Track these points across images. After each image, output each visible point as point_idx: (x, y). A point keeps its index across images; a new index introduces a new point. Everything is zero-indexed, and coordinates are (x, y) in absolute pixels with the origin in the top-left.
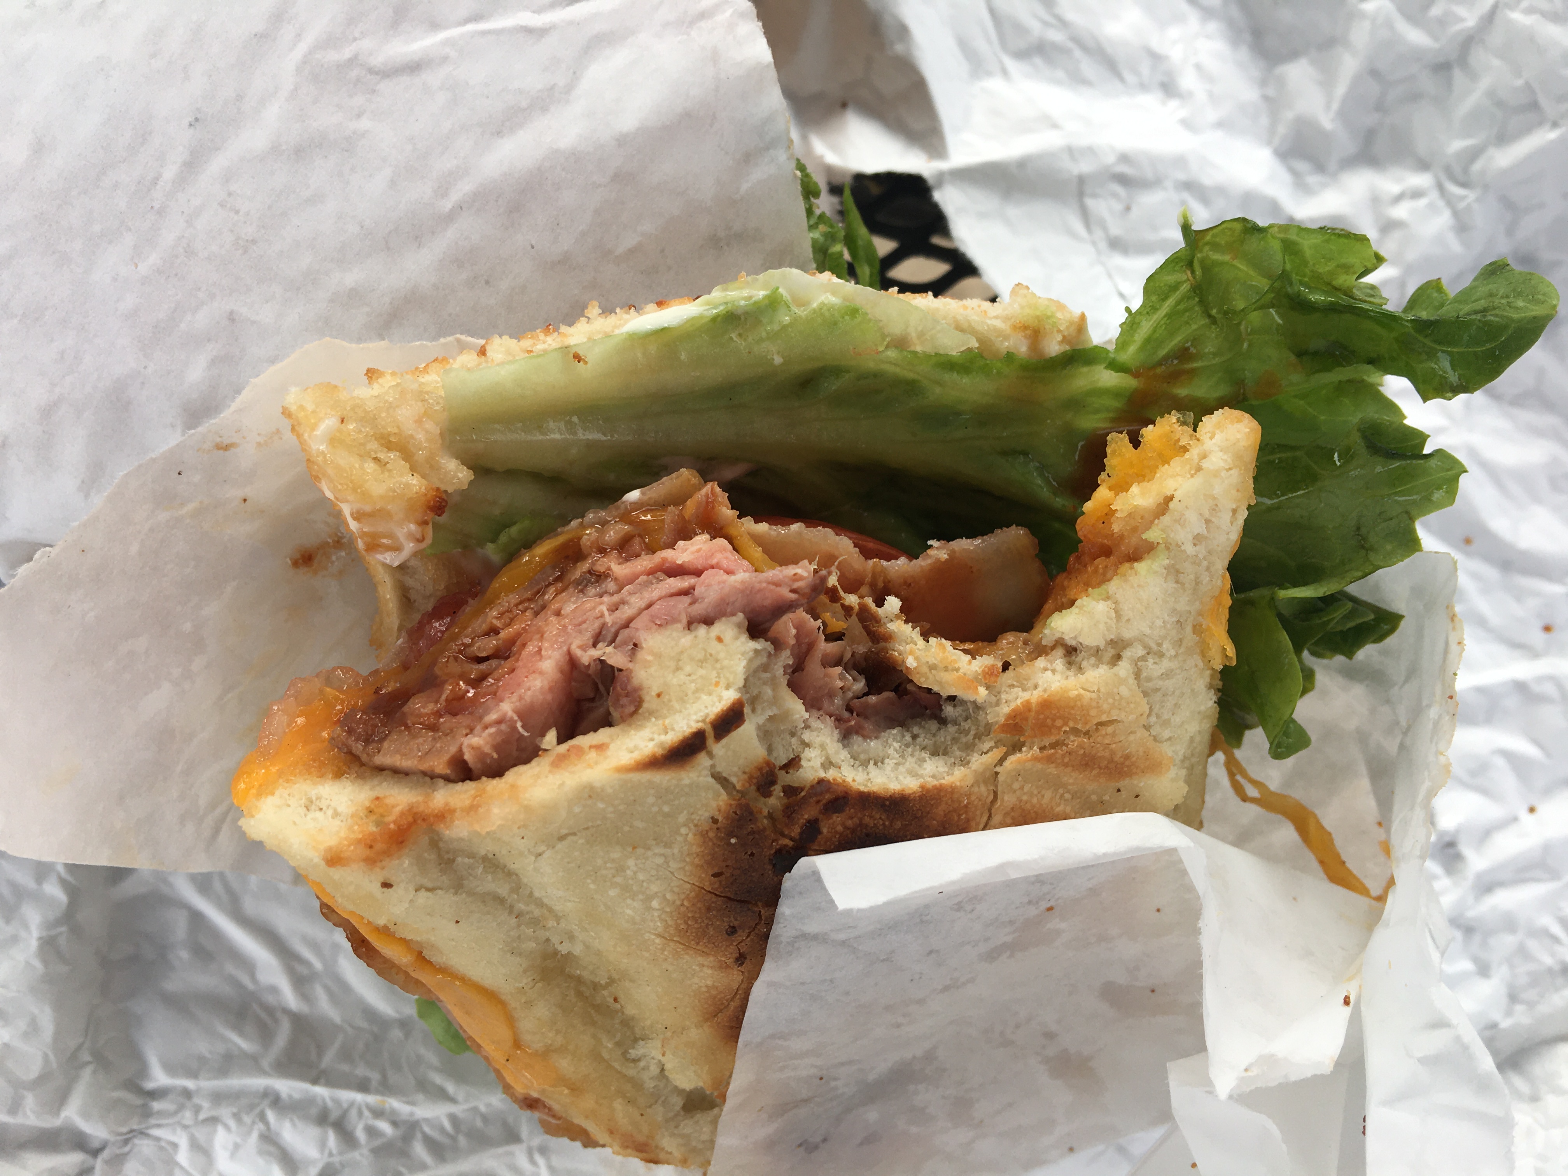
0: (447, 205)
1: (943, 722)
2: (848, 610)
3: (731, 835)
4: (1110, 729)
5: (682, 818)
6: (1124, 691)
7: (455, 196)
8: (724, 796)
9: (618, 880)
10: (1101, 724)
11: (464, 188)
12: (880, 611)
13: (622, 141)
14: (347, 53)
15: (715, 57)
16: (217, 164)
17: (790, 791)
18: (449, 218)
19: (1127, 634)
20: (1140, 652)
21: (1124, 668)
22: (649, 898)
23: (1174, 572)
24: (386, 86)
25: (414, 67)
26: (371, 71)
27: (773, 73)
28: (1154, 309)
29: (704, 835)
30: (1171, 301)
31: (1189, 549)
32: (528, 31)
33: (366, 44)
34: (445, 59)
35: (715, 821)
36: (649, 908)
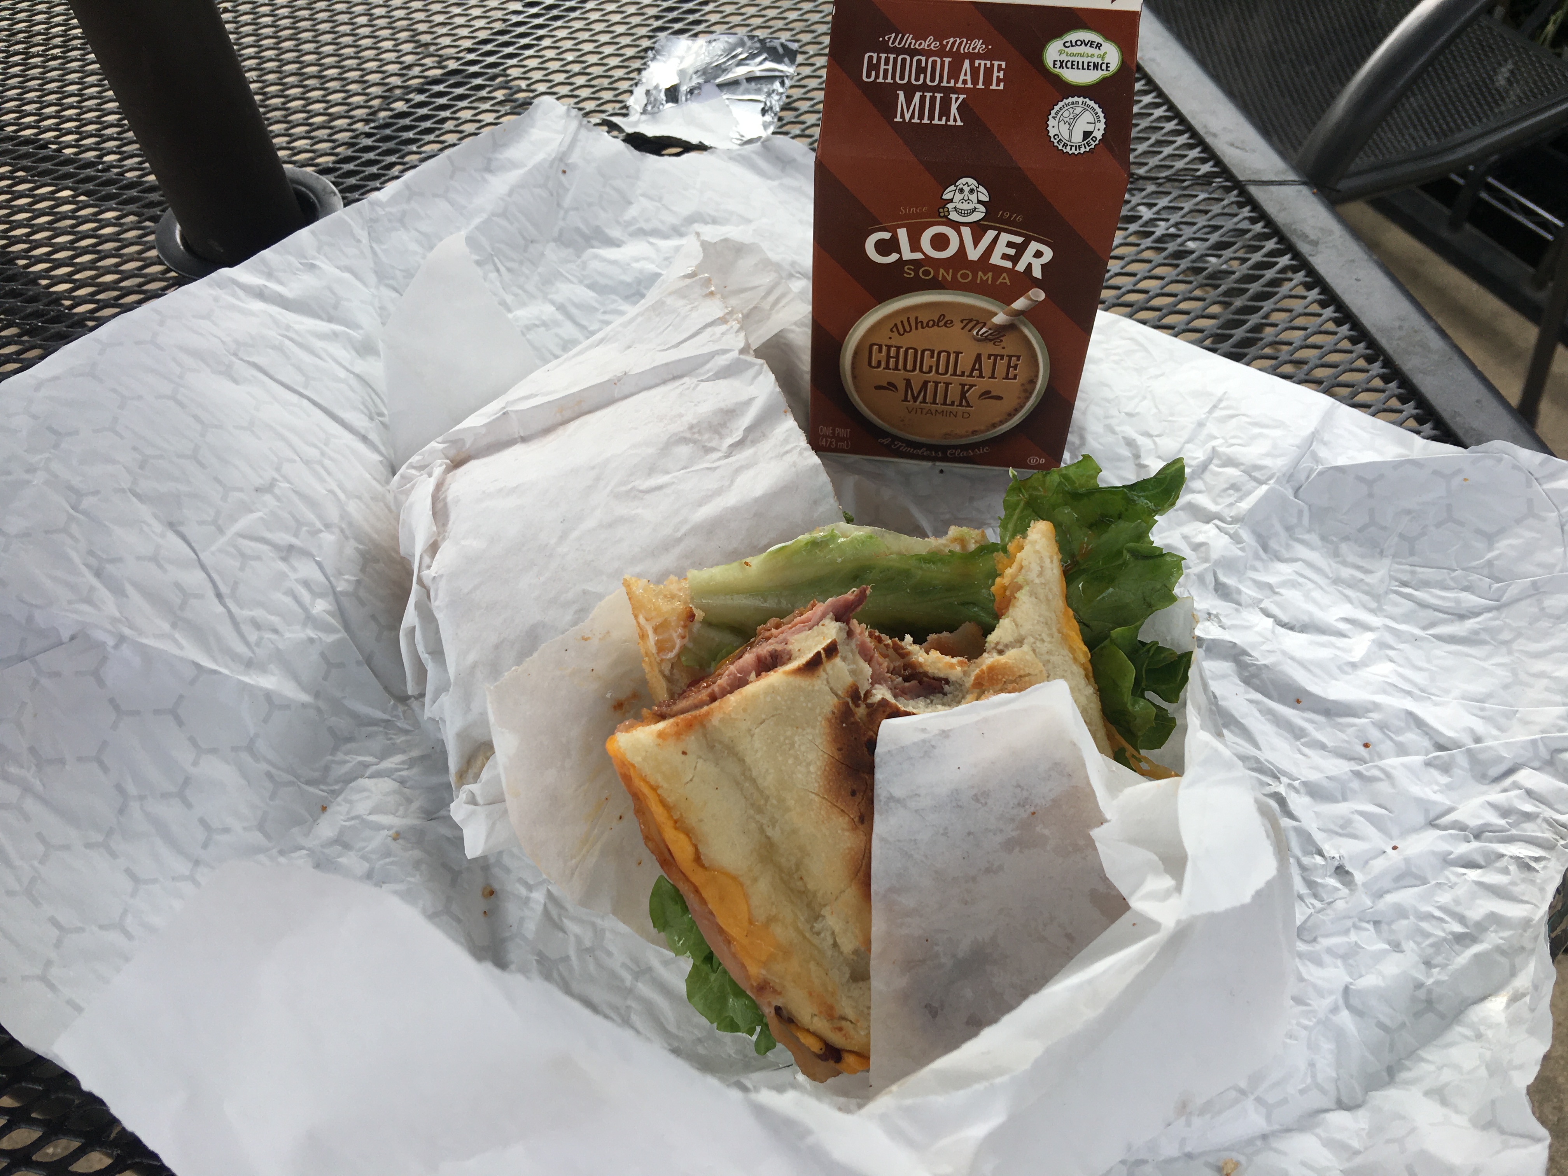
0: (679, 534)
1: (945, 694)
2: (887, 646)
3: (842, 722)
4: (1027, 679)
5: (818, 711)
6: (1028, 657)
7: (683, 530)
8: (836, 700)
9: (792, 752)
10: (1020, 676)
11: (684, 529)
12: (903, 644)
13: (757, 500)
14: (629, 487)
15: (795, 464)
16: (575, 534)
17: (869, 706)
18: (679, 540)
19: (1023, 632)
20: (1032, 640)
21: (1026, 648)
22: (809, 764)
23: (1033, 594)
24: (647, 497)
25: (659, 488)
26: (641, 491)
27: (822, 468)
28: (1012, 516)
29: (829, 721)
30: (1018, 511)
31: (1037, 581)
32: (708, 469)
33: (636, 483)
34: (673, 483)
35: (834, 713)
36: (809, 772)
